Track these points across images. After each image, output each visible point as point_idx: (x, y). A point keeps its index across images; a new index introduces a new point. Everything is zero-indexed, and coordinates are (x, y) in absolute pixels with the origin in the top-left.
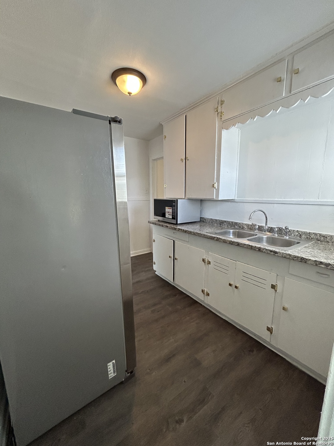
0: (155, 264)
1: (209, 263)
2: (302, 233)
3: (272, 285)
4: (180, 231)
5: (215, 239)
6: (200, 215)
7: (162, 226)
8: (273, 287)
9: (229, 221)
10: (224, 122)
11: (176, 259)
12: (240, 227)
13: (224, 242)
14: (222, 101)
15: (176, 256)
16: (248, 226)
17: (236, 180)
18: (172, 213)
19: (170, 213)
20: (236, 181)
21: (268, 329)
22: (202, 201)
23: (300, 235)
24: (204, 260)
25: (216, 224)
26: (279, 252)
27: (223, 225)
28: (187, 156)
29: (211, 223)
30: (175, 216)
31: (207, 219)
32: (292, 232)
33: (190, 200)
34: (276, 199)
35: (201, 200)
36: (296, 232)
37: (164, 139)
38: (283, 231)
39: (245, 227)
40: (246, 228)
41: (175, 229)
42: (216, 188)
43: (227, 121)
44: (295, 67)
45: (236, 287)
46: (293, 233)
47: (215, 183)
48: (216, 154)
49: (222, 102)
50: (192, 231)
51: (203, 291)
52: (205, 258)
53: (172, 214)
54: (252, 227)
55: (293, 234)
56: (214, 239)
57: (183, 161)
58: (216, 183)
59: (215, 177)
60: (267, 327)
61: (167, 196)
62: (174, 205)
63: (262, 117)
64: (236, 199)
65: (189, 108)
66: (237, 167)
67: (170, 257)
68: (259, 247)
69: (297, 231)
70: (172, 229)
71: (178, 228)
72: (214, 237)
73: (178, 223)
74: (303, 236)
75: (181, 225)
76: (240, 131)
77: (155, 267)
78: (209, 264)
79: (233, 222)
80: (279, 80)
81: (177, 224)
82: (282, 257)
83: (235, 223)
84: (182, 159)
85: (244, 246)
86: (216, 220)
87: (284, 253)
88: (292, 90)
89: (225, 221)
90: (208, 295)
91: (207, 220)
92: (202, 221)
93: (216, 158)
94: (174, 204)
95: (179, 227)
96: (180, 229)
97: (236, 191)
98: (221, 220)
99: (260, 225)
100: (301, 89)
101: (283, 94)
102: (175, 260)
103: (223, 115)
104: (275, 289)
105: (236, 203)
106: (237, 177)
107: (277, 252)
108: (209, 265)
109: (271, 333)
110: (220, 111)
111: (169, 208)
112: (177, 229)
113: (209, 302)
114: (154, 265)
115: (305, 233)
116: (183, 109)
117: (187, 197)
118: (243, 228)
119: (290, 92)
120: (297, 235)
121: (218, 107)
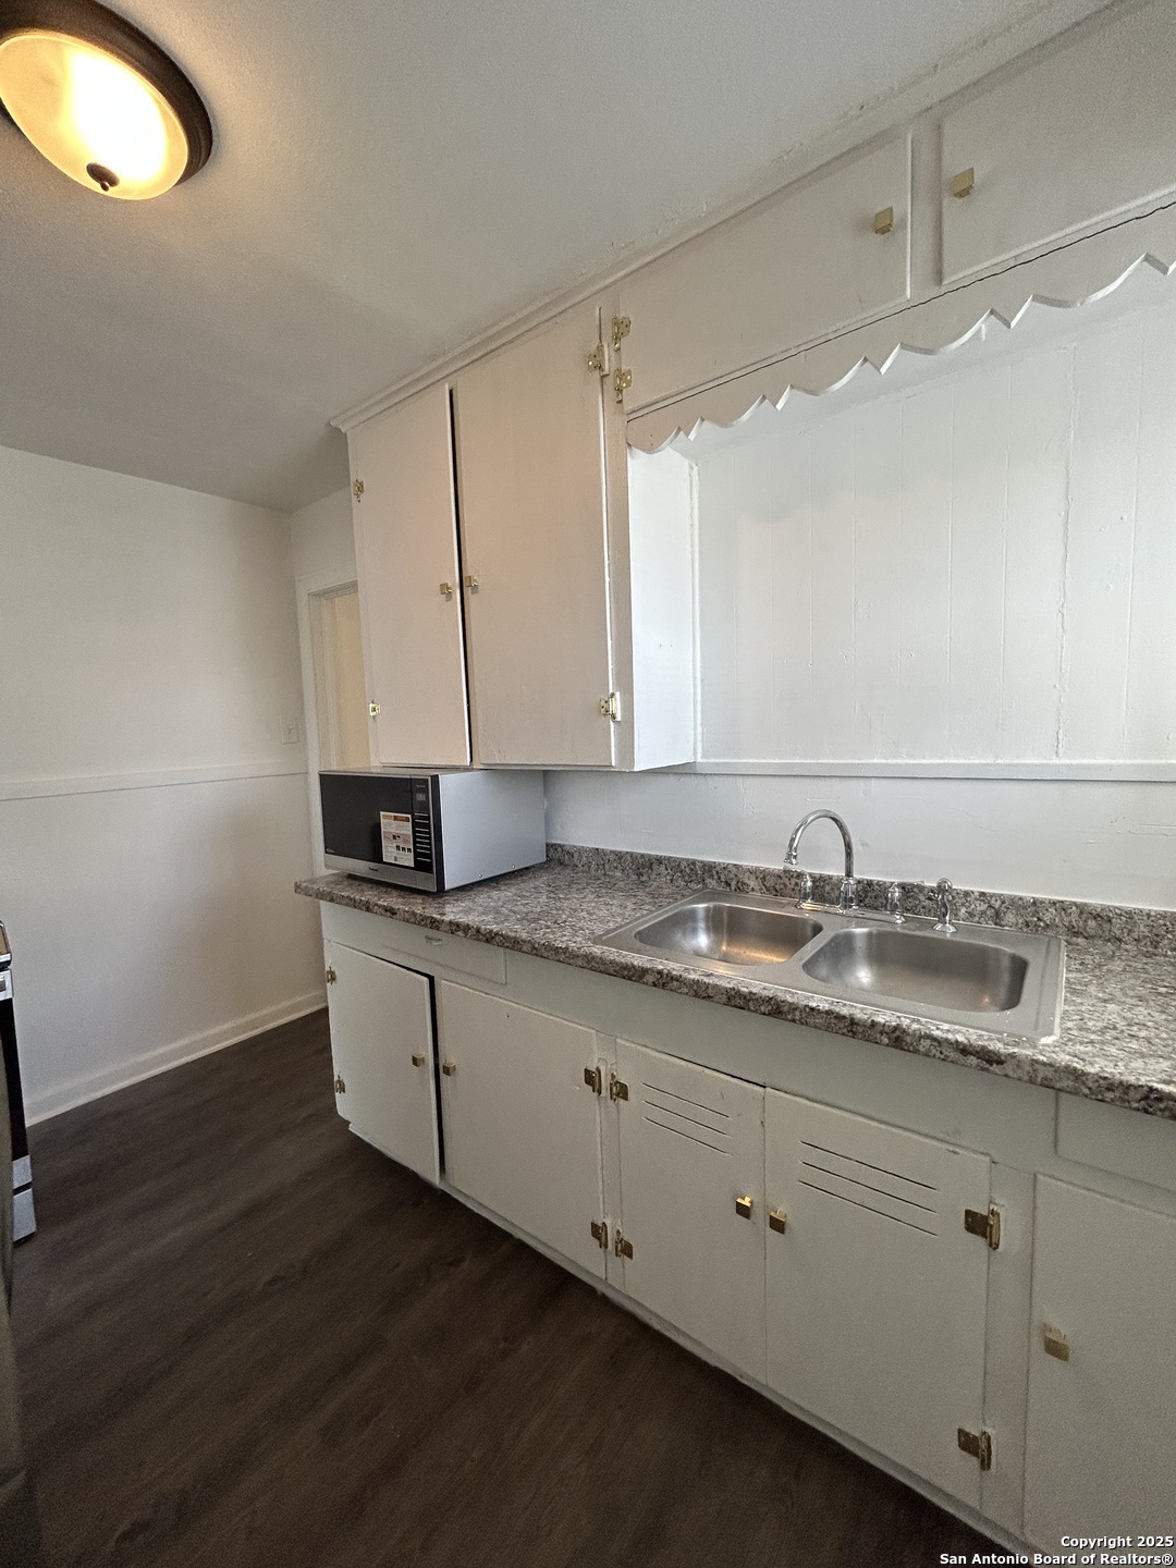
0: (343, 1089)
1: (621, 1092)
2: (1003, 902)
3: (968, 1213)
4: (460, 933)
5: (650, 978)
6: (547, 838)
7: (368, 910)
8: (978, 1224)
9: (675, 859)
10: (632, 417)
11: (447, 1071)
12: (728, 884)
13: (696, 995)
14: (616, 323)
15: (450, 1056)
16: (764, 878)
17: (695, 678)
18: (415, 842)
19: (408, 842)
20: (695, 687)
21: (969, 1443)
22: (546, 777)
23: (997, 913)
24: (591, 1078)
25: (618, 874)
26: (1013, 1056)
27: (653, 877)
28: (468, 572)
29: (597, 870)
30: (429, 856)
31: (581, 850)
32: (959, 901)
33: (494, 771)
34: (875, 761)
35: (545, 773)
36: (976, 899)
37: (354, 498)
38: (922, 898)
39: (752, 883)
40: (757, 888)
41: (434, 924)
42: (619, 718)
43: (646, 411)
44: (954, 166)
45: (778, 1225)
46: (963, 905)
47: (613, 695)
48: (606, 562)
49: (620, 329)
50: (524, 935)
51: (598, 1231)
52: (598, 1070)
53: (415, 848)
54: (782, 885)
55: (963, 910)
56: (641, 977)
57: (449, 595)
58: (618, 694)
59: (610, 667)
60: (960, 1431)
61: (383, 757)
62: (421, 803)
63: (813, 393)
64: (699, 760)
65: (466, 353)
66: (694, 623)
67: (415, 1061)
68: (896, 1028)
69: (983, 894)
70: (419, 924)
71: (447, 918)
72: (644, 971)
73: (446, 888)
74: (1010, 918)
75: (460, 894)
76: (695, 468)
77: (344, 1105)
78: (618, 1095)
79: (694, 863)
80: (884, 226)
81: (441, 891)
82: (1032, 1081)
83: (704, 864)
84: (445, 590)
85: (811, 1021)
86: (619, 856)
87: (1037, 1061)
88: (946, 269)
89: (659, 860)
90: (626, 1250)
91: (576, 856)
92: (557, 859)
93: (607, 579)
94: (420, 797)
95: (453, 912)
96: (458, 925)
97: (699, 728)
98: (642, 856)
99: (817, 872)
100: (986, 265)
101: (904, 290)
102: (442, 1075)
103: (628, 385)
104: (984, 1236)
105: (702, 780)
106: (698, 665)
107: (996, 1054)
108: (622, 1101)
109: (985, 1464)
110: (613, 369)
111: (396, 818)
112: (443, 927)
113: (633, 1284)
114: (337, 1094)
115: (1016, 904)
116: (434, 357)
117: (483, 758)
118: (741, 888)
119: (939, 276)
120: (983, 913)
121: (601, 348)
